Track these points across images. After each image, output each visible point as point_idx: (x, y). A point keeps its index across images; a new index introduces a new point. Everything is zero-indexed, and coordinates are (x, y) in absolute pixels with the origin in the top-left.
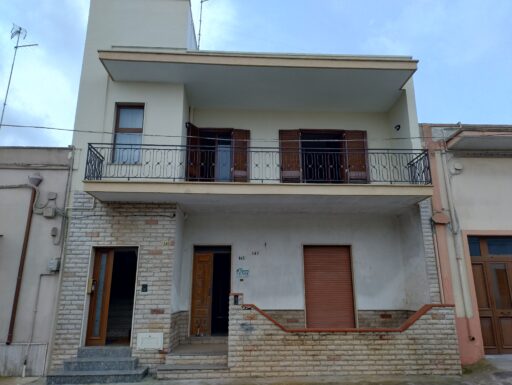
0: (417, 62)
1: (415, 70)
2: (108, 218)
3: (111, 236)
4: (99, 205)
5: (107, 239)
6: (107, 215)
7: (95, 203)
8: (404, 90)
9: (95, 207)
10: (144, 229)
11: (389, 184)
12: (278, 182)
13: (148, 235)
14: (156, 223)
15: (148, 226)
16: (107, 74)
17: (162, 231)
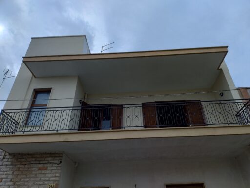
0: (227, 47)
1: (227, 52)
2: (11, 166)
3: (11, 181)
4: (8, 157)
5: (7, 183)
6: (11, 165)
7: (5, 155)
8: (221, 69)
9: (4, 158)
10: (36, 174)
11: (227, 125)
12: (142, 128)
13: (38, 179)
14: (46, 169)
15: (40, 172)
16: (31, 74)
17: (50, 175)
